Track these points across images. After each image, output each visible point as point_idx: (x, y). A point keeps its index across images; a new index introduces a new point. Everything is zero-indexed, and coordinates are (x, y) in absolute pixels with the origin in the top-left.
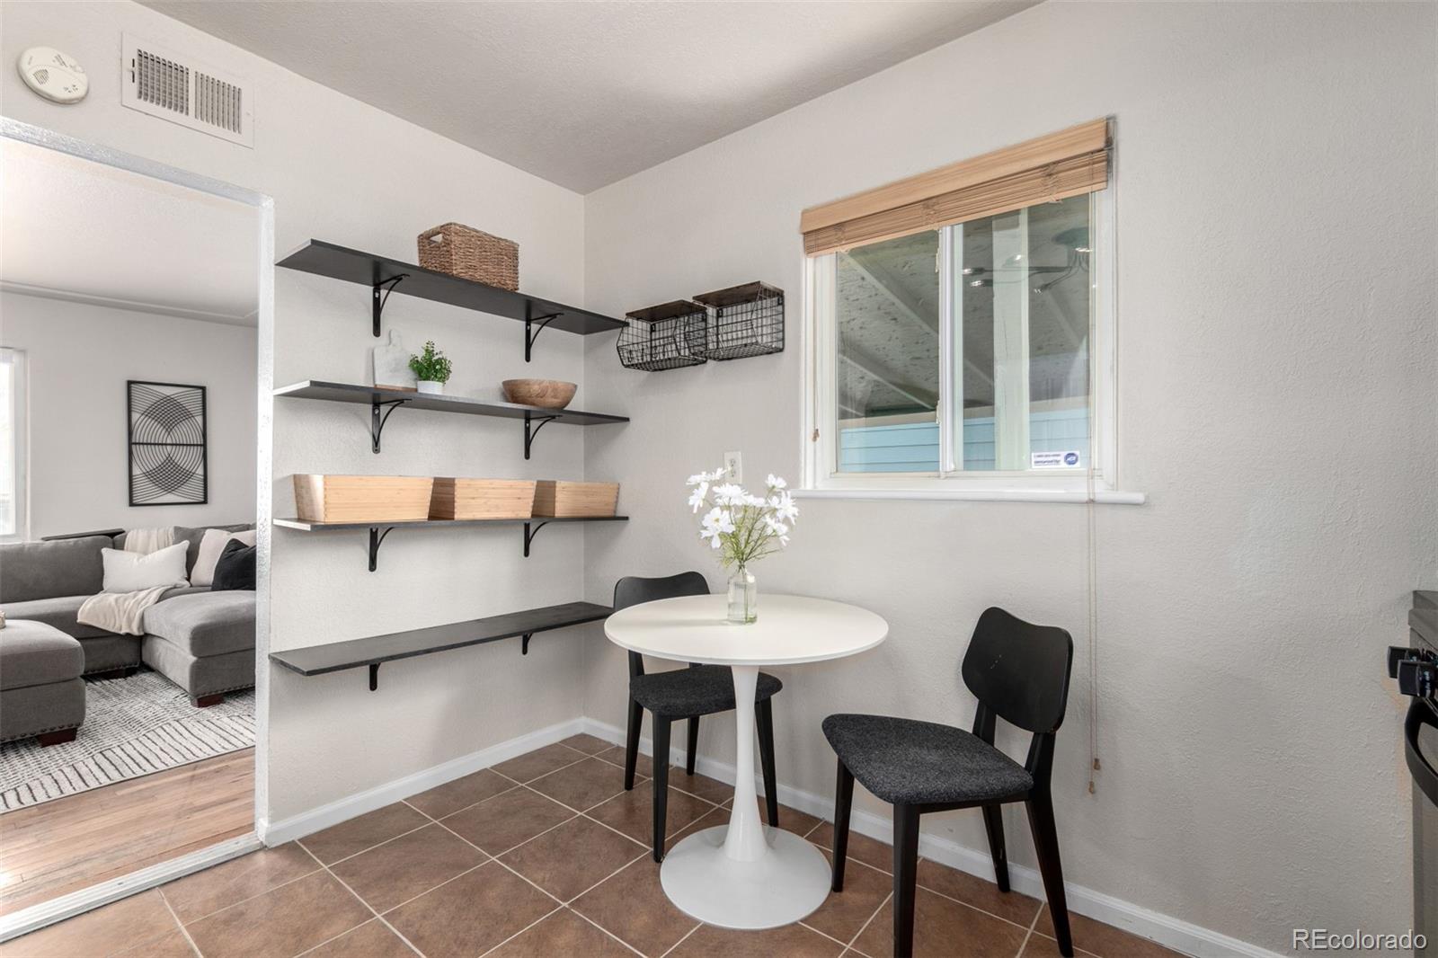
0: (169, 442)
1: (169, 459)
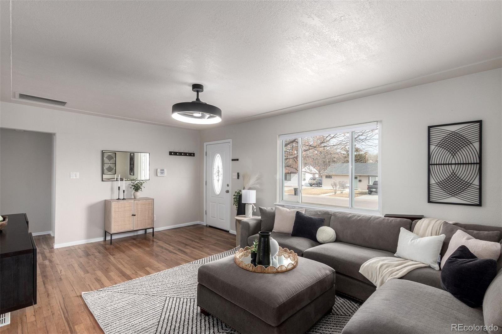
0: (453, 162)
1: (453, 174)
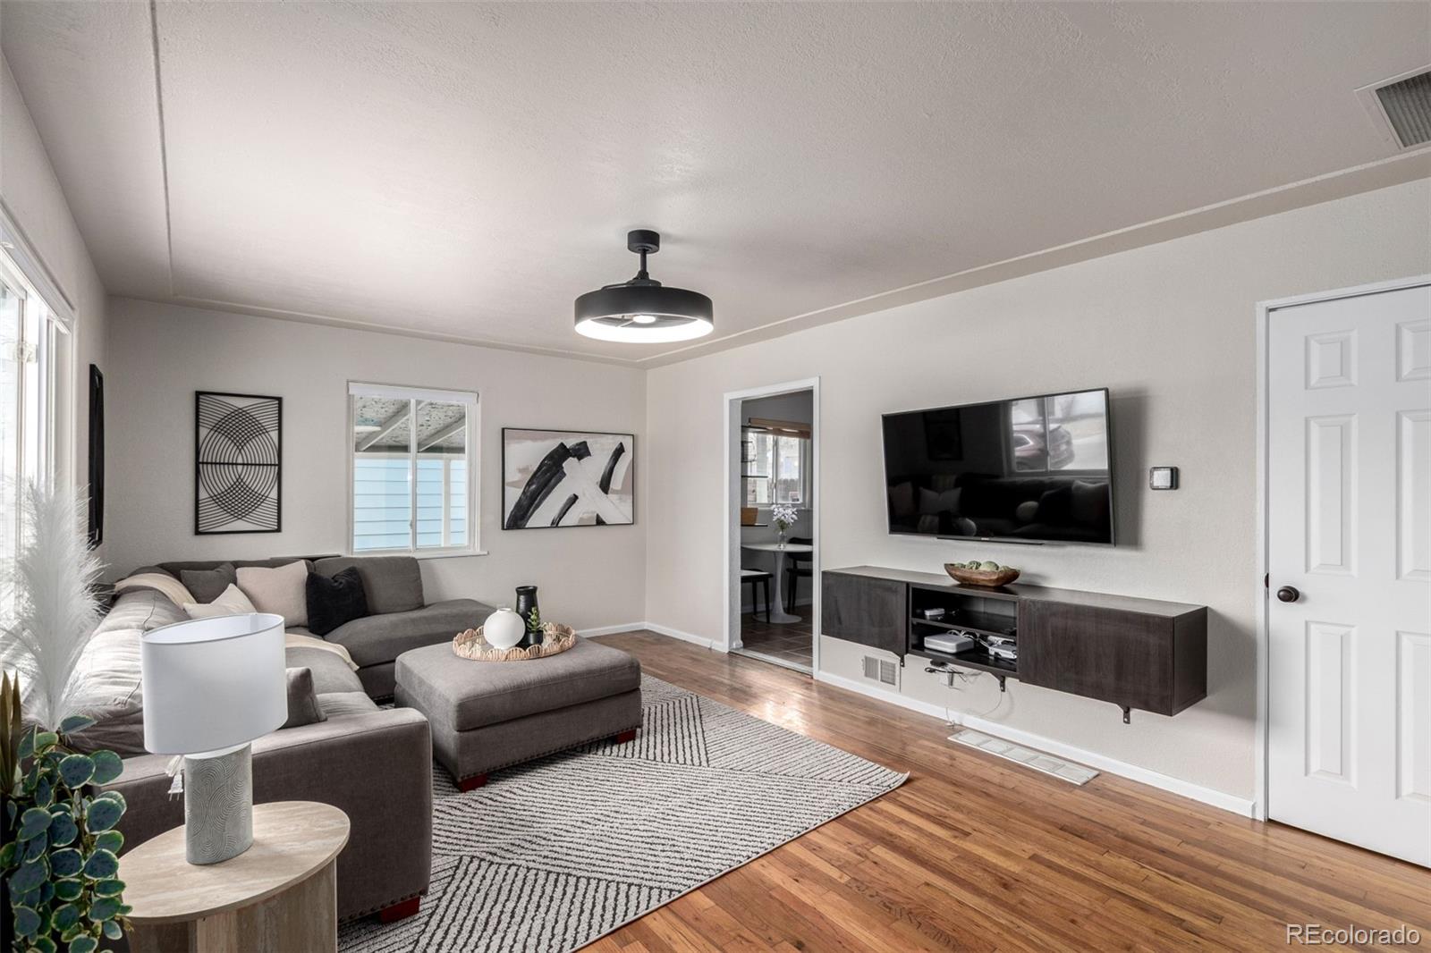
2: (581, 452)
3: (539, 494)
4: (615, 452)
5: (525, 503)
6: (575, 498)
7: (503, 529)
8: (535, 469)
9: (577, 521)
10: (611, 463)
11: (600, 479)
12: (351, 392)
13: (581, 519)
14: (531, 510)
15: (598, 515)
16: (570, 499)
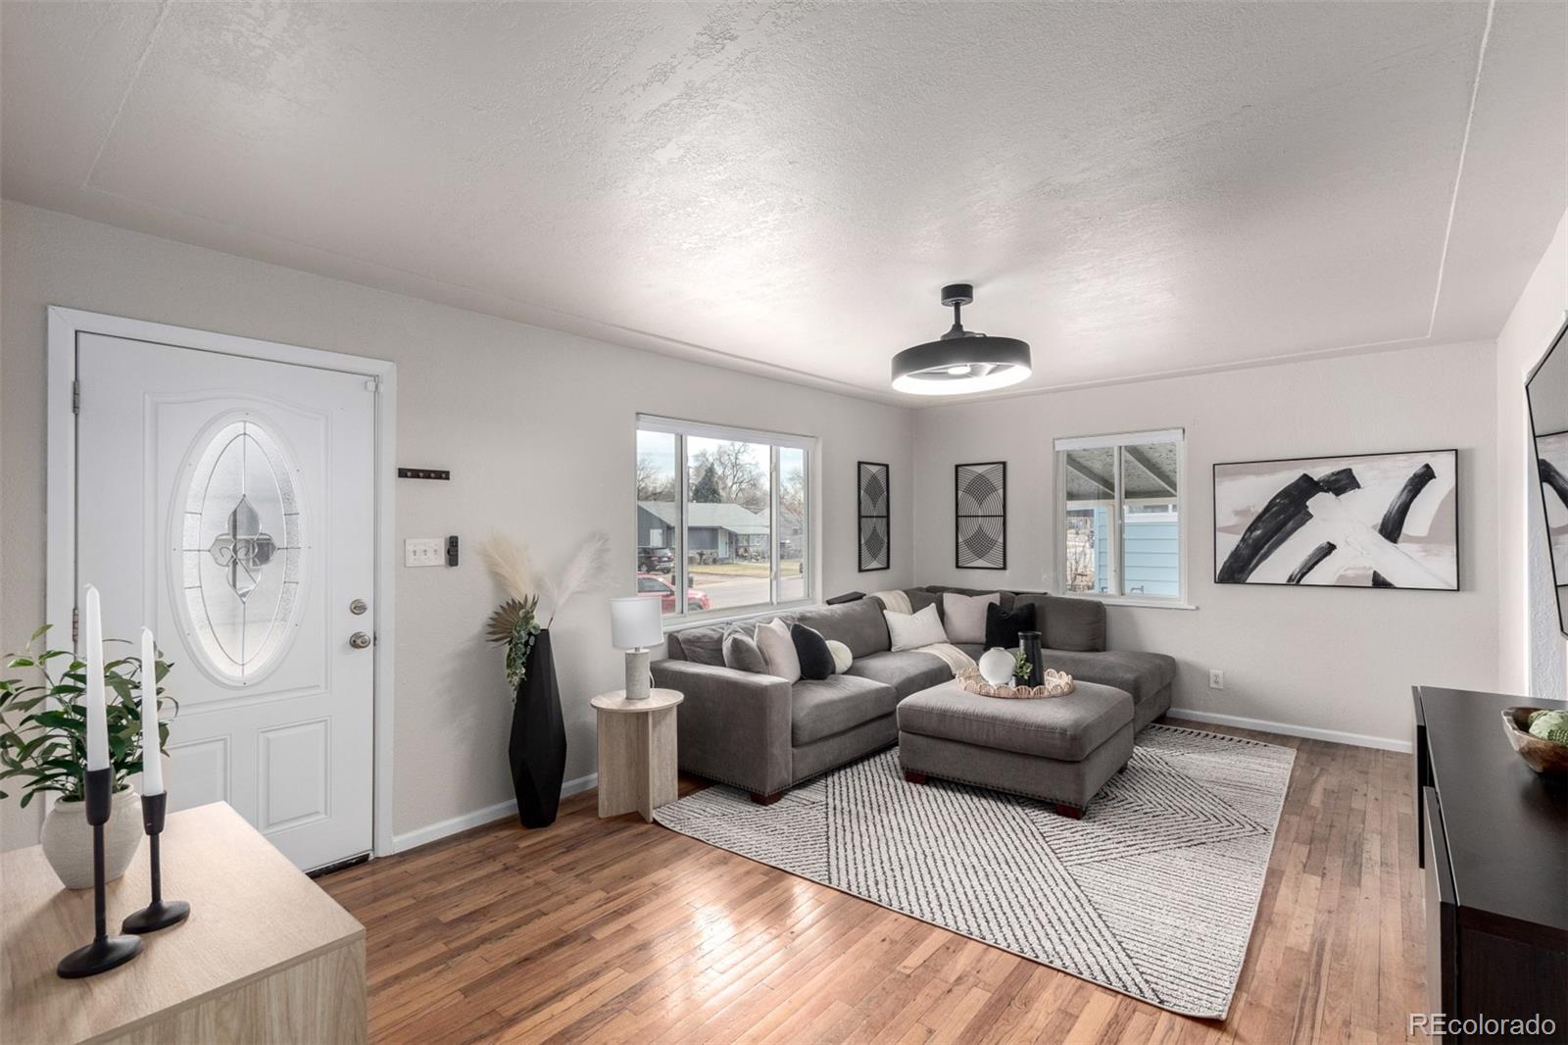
2: (1342, 483)
3: (1268, 541)
4: (1412, 480)
5: (1245, 552)
6: (1331, 548)
7: (1215, 582)
8: (1260, 510)
9: (1338, 580)
10: (1404, 496)
11: (1380, 521)
12: (1057, 449)
13: (1342, 577)
14: (1255, 561)
15: (1375, 573)
16: (1320, 549)
